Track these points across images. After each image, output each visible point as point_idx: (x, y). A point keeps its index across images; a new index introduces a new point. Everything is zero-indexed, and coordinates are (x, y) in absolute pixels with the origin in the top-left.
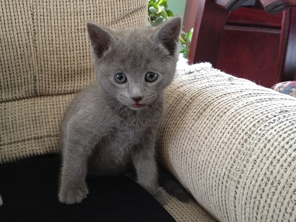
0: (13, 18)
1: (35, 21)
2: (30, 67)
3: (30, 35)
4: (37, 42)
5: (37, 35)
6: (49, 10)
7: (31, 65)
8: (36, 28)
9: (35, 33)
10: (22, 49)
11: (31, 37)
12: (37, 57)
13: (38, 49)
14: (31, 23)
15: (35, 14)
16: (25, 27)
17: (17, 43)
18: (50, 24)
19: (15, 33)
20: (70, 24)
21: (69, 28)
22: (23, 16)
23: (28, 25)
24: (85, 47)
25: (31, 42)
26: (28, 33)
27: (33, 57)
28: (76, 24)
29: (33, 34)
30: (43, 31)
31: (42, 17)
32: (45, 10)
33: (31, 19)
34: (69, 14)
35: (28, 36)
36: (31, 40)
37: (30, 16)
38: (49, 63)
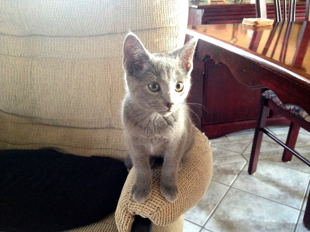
0: (102, 90)
1: (111, 92)
2: (108, 114)
4: (111, 102)
5: (111, 99)
8: (111, 95)
10: (105, 105)
11: (109, 100)
12: (111, 109)
13: (112, 105)
14: (110, 93)
15: (112, 88)
16: (107, 95)
17: (103, 102)
18: (117, 94)
22: (107, 90)
25: (109, 102)
26: (108, 97)
27: (109, 109)
30: (114, 97)
31: (114, 90)
35: (108, 99)
37: (109, 89)
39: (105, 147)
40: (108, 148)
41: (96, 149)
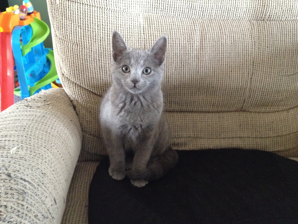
2: (244, 94)
6: (263, 61)
8: (254, 71)
10: (242, 83)
11: (249, 77)
12: (250, 89)
13: (252, 84)
16: (247, 70)
17: (241, 79)
18: (262, 70)
19: (241, 73)
21: (274, 74)
24: (280, 87)
30: (258, 74)
31: (259, 65)
34: (275, 64)
38: (256, 93)
39: (238, 136)
40: (242, 136)
41: (225, 138)
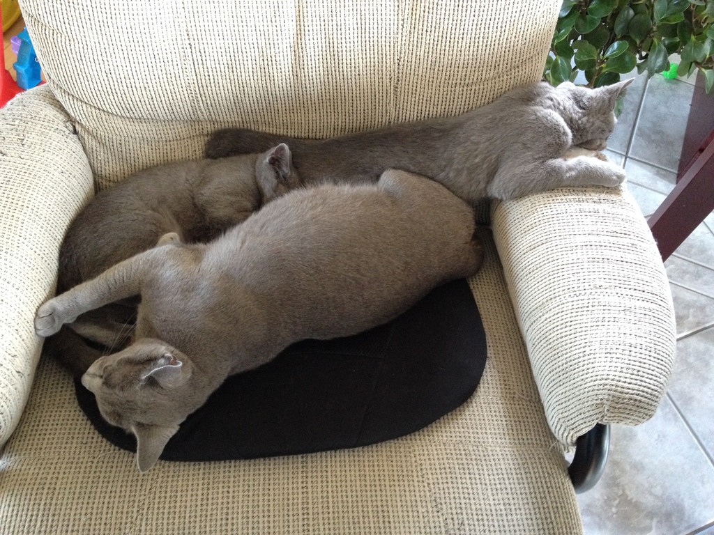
1: (401, 67)
2: (387, 113)
3: (392, 82)
4: (399, 90)
5: (400, 82)
6: (418, 57)
7: (388, 111)
8: (400, 74)
9: (398, 80)
10: (381, 95)
11: (392, 84)
12: (396, 105)
13: (398, 97)
14: (396, 69)
15: (402, 60)
16: (388, 73)
17: (377, 89)
18: (416, 73)
19: (377, 77)
20: (439, 77)
21: (438, 81)
22: (388, 61)
23: (392, 71)
24: (452, 103)
25: (392, 89)
26: (390, 79)
27: (392, 103)
28: (447, 77)
29: (396, 81)
30: (408, 79)
31: (409, 64)
32: (414, 56)
33: (397, 64)
34: (441, 64)
35: (390, 82)
36: (392, 87)
37: (396, 61)
38: (408, 113)
